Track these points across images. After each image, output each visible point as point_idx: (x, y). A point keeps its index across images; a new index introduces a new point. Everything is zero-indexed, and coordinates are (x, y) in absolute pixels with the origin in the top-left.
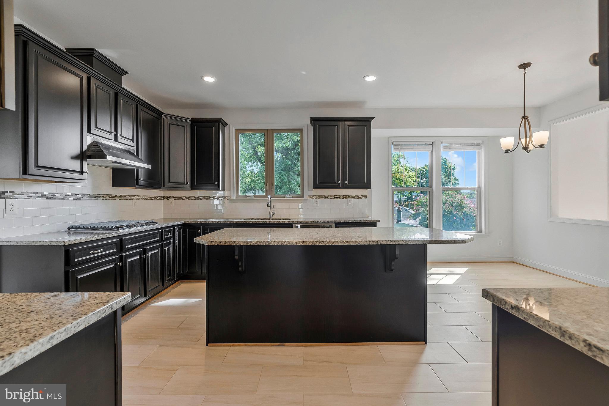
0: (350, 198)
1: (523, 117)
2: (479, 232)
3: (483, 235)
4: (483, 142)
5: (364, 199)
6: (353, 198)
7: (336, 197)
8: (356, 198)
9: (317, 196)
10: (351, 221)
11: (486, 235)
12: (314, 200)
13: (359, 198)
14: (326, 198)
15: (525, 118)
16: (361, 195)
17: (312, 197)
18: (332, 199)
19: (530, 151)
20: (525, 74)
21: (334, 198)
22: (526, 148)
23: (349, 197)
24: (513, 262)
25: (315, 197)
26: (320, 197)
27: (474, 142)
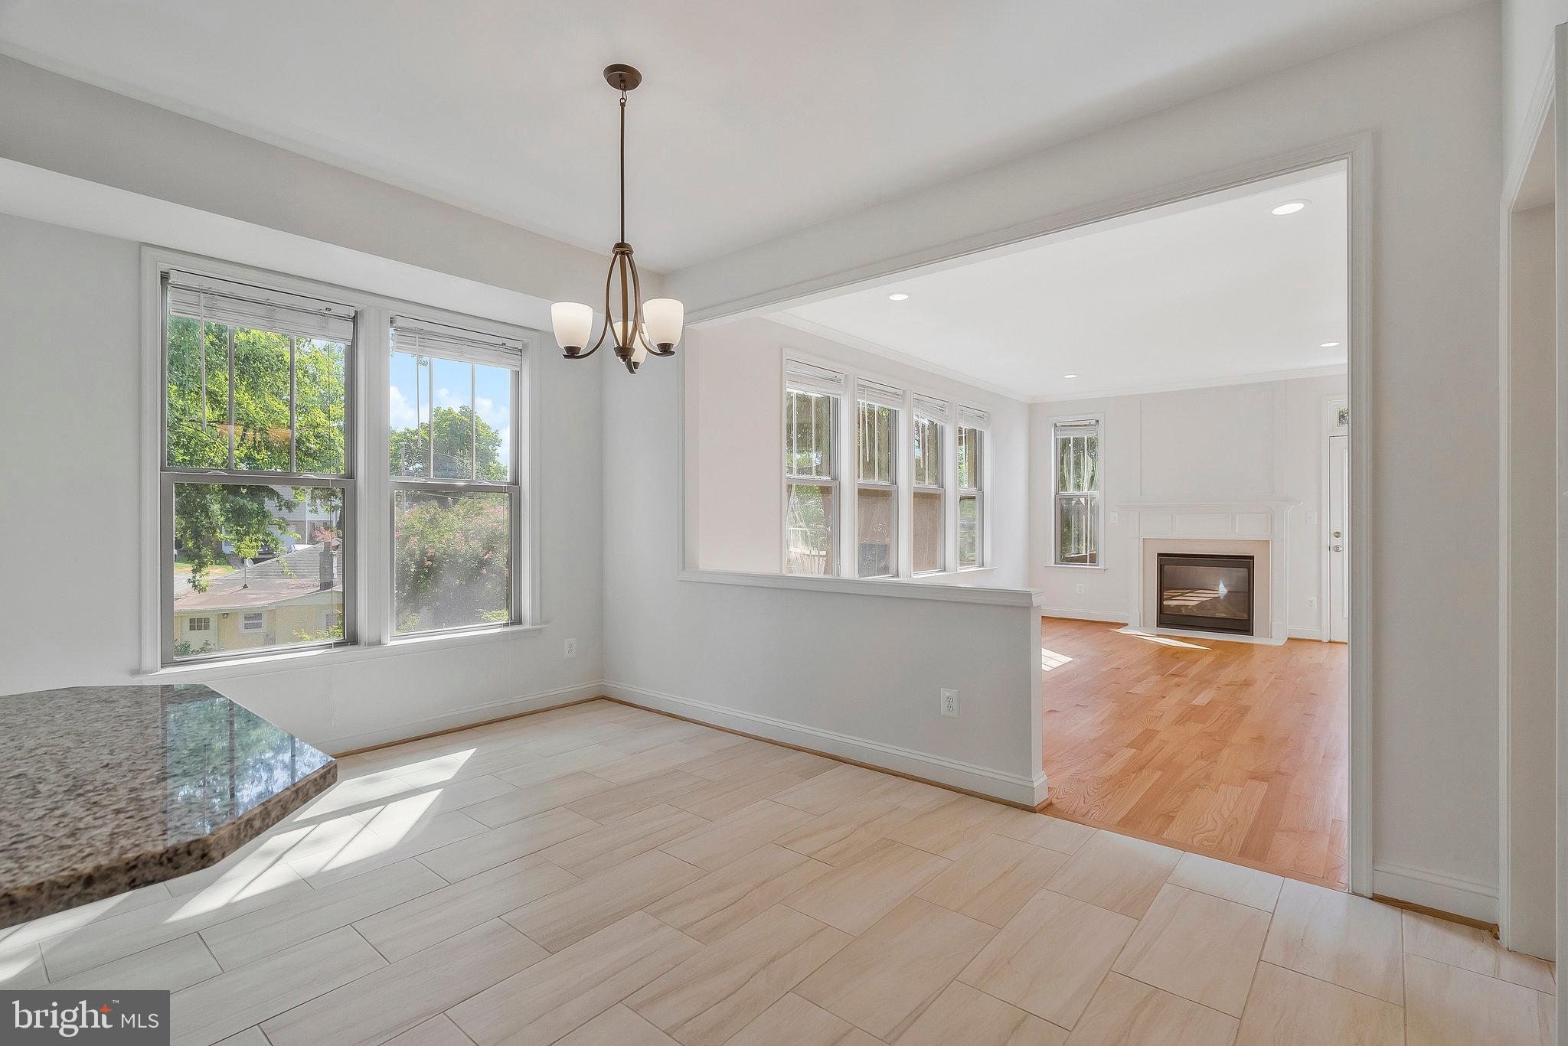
1: (618, 245)
2: (512, 624)
3: (528, 631)
4: (525, 345)
11: (535, 630)
15: (622, 249)
19: (636, 364)
20: (623, 105)
22: (624, 352)
24: (603, 698)
27: (500, 341)
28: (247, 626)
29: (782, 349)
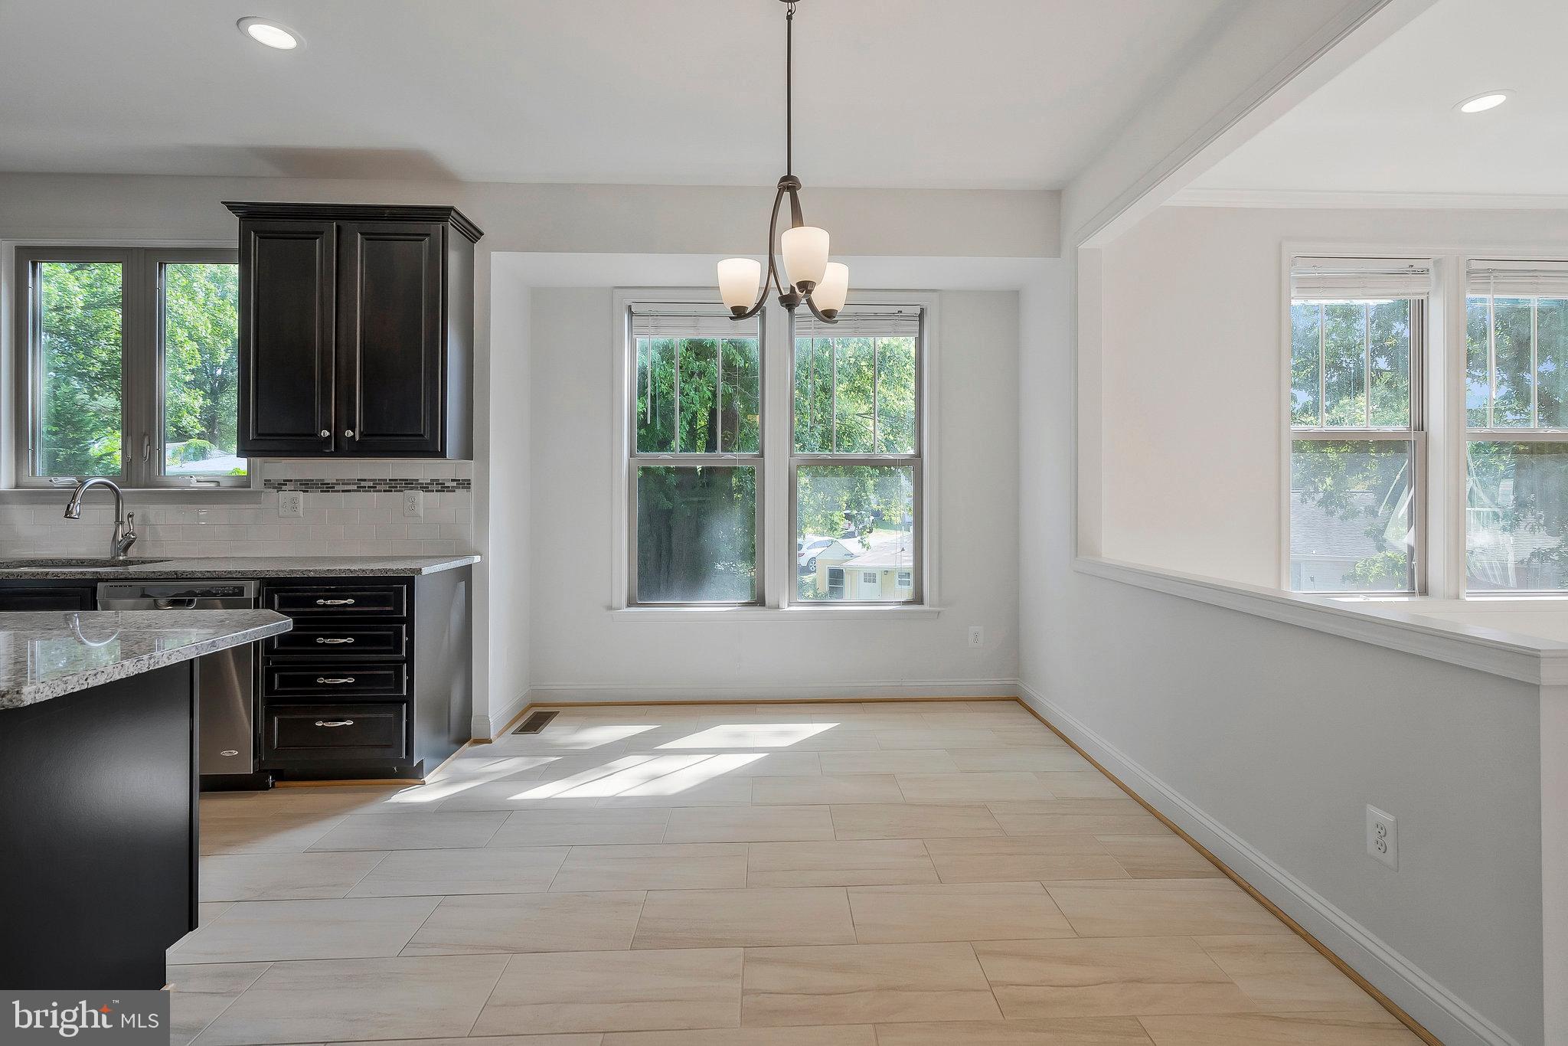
0: (412, 489)
1: (784, 179)
5: (460, 492)
6: (425, 488)
7: (363, 484)
8: (435, 487)
9: (296, 481)
10: (315, 571)
11: (932, 612)
12: (285, 496)
13: (442, 487)
14: (327, 487)
15: (789, 184)
16: (453, 480)
17: (280, 486)
18: (349, 491)
21: (355, 487)
23: (410, 484)
24: (1017, 700)
25: (289, 486)
26: (306, 486)
27: (895, 309)
28: (900, 583)
29: (1280, 246)
